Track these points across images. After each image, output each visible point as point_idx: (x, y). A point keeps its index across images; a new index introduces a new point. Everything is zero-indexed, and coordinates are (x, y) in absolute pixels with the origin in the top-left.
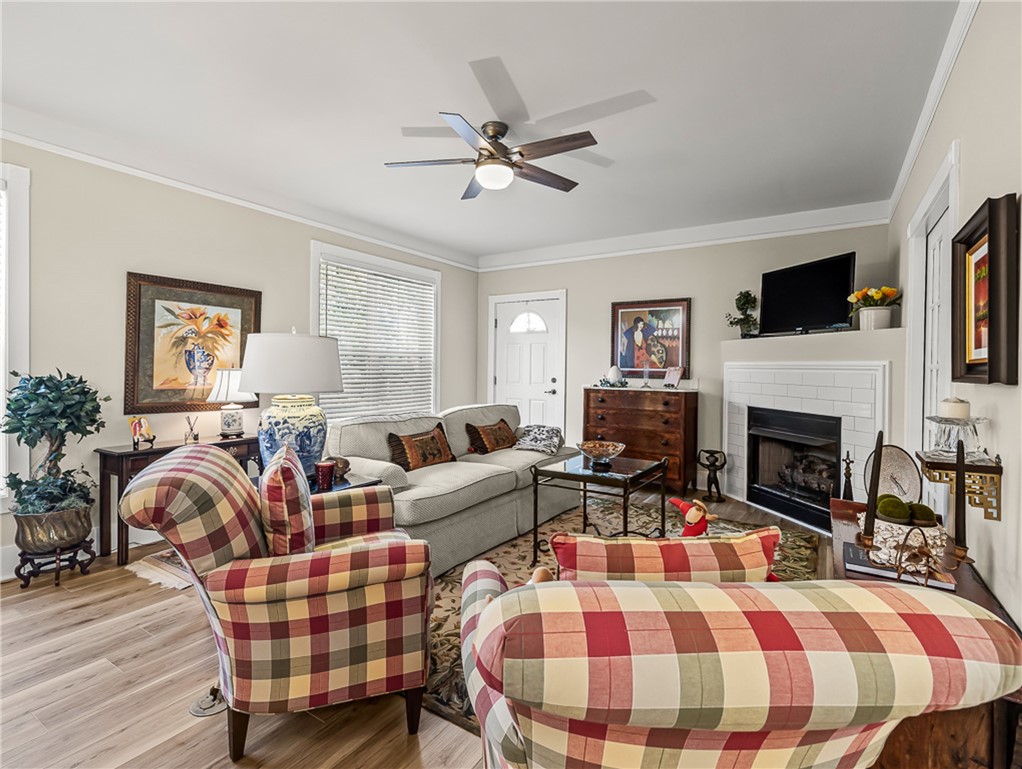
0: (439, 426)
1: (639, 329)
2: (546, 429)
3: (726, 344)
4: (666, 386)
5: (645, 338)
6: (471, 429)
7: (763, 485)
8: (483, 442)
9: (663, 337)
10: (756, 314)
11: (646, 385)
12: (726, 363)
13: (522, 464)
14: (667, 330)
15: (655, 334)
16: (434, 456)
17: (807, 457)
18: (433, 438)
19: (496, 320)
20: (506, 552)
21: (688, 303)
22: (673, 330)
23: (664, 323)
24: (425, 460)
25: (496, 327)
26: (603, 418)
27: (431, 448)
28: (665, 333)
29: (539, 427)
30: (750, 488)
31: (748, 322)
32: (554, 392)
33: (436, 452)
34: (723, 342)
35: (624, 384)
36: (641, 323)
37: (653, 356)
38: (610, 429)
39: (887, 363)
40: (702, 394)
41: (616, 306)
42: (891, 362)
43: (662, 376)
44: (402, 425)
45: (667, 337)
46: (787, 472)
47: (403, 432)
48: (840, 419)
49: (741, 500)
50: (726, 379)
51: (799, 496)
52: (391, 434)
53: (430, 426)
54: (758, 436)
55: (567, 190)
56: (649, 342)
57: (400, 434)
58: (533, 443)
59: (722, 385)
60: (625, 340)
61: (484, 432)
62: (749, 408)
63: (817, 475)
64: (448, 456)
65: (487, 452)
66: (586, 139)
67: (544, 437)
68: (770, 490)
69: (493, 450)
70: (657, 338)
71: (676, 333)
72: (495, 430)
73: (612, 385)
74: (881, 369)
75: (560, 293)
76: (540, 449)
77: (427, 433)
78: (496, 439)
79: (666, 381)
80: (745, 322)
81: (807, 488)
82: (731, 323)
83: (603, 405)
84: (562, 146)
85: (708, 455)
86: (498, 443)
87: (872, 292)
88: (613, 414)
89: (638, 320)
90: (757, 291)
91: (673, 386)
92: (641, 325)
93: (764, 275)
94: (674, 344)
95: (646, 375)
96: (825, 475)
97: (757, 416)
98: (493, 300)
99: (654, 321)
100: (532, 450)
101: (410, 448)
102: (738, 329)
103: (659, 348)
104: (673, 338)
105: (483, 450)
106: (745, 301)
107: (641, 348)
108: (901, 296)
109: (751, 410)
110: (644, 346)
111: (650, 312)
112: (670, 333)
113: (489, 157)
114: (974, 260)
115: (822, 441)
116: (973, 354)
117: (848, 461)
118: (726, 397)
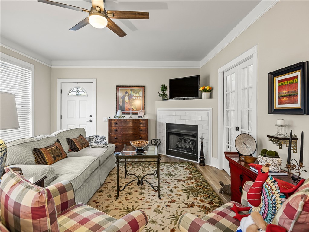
0: (58, 141)
1: (127, 96)
2: (99, 137)
4: (139, 117)
5: (129, 100)
6: (69, 141)
7: (171, 149)
8: (76, 146)
10: (167, 92)
11: (131, 117)
12: (157, 109)
13: (100, 154)
15: (133, 98)
16: (59, 156)
17: (183, 138)
18: (57, 147)
19: (61, 90)
20: (100, 196)
21: (144, 87)
22: (139, 97)
23: (136, 94)
24: (55, 160)
25: (61, 93)
26: (116, 131)
27: (57, 153)
28: (136, 98)
29: (96, 136)
30: (167, 150)
31: (165, 95)
32: (91, 121)
33: (59, 154)
34: (156, 102)
35: (123, 117)
36: (128, 94)
37: (132, 106)
38: (120, 135)
39: (212, 109)
40: (149, 120)
41: (118, 87)
42: (213, 108)
43: (137, 114)
44: (39, 143)
46: (178, 143)
47: (40, 147)
48: (198, 126)
49: (164, 155)
50: (158, 114)
51: (184, 151)
52: (35, 148)
53: (53, 141)
54: (169, 133)
55: (121, 36)
56: (131, 101)
57: (39, 148)
58: (96, 144)
59: (156, 116)
60: (121, 100)
61: (75, 141)
62: (166, 123)
63: (188, 144)
64: (65, 155)
65: (79, 150)
66: (145, 16)
67: (100, 140)
68: (174, 150)
69: (81, 149)
72: (80, 140)
73: (119, 117)
74: (210, 110)
75: (94, 80)
76: (103, 146)
77: (52, 145)
78: (81, 144)
79: (139, 115)
80: (164, 95)
81: (186, 148)
82: (159, 95)
83: (117, 125)
84: (134, 16)
85: (154, 141)
86: (82, 145)
87: (206, 88)
88: (121, 129)
89: (126, 93)
90: (168, 85)
91: (141, 117)
93: (170, 80)
94: (140, 102)
95: (131, 113)
96: (191, 143)
97: (168, 126)
98: (59, 81)
99: (132, 93)
100: (99, 147)
101: (47, 154)
102: (161, 97)
105: (77, 150)
106: (164, 88)
107: (127, 103)
108: (212, 89)
109: (167, 124)
110: (129, 102)
111: (131, 90)
113: (98, 12)
114: (277, 79)
115: (192, 133)
116: (277, 106)
117: (202, 139)
118: (158, 120)
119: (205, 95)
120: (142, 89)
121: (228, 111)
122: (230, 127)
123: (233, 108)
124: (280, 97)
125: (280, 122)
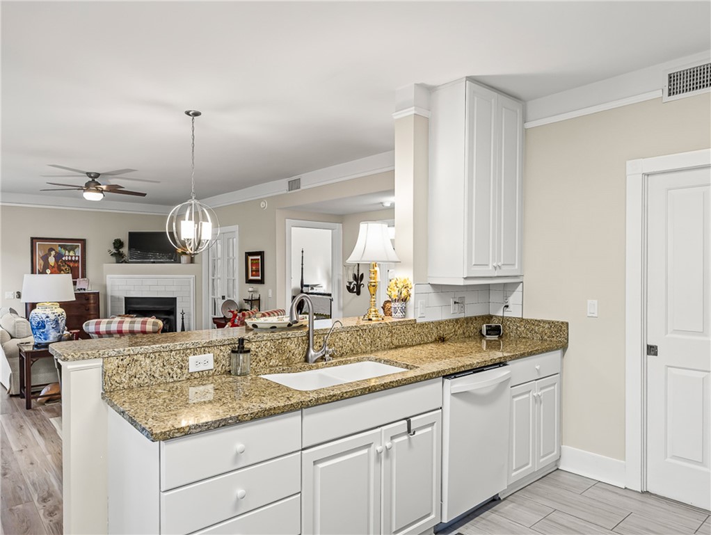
1: (52, 256)
3: (106, 266)
4: (80, 289)
5: (57, 261)
9: (68, 261)
10: (125, 250)
12: (108, 276)
14: (72, 257)
15: (64, 259)
21: (83, 242)
22: (75, 257)
23: (69, 252)
28: (70, 258)
31: (121, 255)
34: (105, 265)
40: (100, 293)
41: (34, 240)
42: (195, 276)
45: (71, 261)
48: (176, 298)
50: (109, 283)
56: (59, 263)
59: (106, 287)
60: (42, 262)
62: (125, 298)
70: (65, 261)
71: (77, 258)
74: (192, 278)
80: (119, 255)
82: (111, 255)
89: (51, 250)
90: (125, 240)
91: (84, 289)
92: (53, 253)
93: (129, 233)
94: (76, 265)
102: (114, 259)
103: (66, 267)
104: (76, 261)
106: (118, 244)
107: (54, 267)
109: (126, 299)
110: (56, 266)
111: (59, 245)
112: (73, 258)
114: (250, 258)
115: (168, 308)
116: (251, 278)
117: (183, 313)
118: (109, 293)
119: (184, 259)
120: (80, 244)
121: (213, 280)
122: (215, 297)
123: (219, 276)
124: (252, 271)
125: (251, 289)
